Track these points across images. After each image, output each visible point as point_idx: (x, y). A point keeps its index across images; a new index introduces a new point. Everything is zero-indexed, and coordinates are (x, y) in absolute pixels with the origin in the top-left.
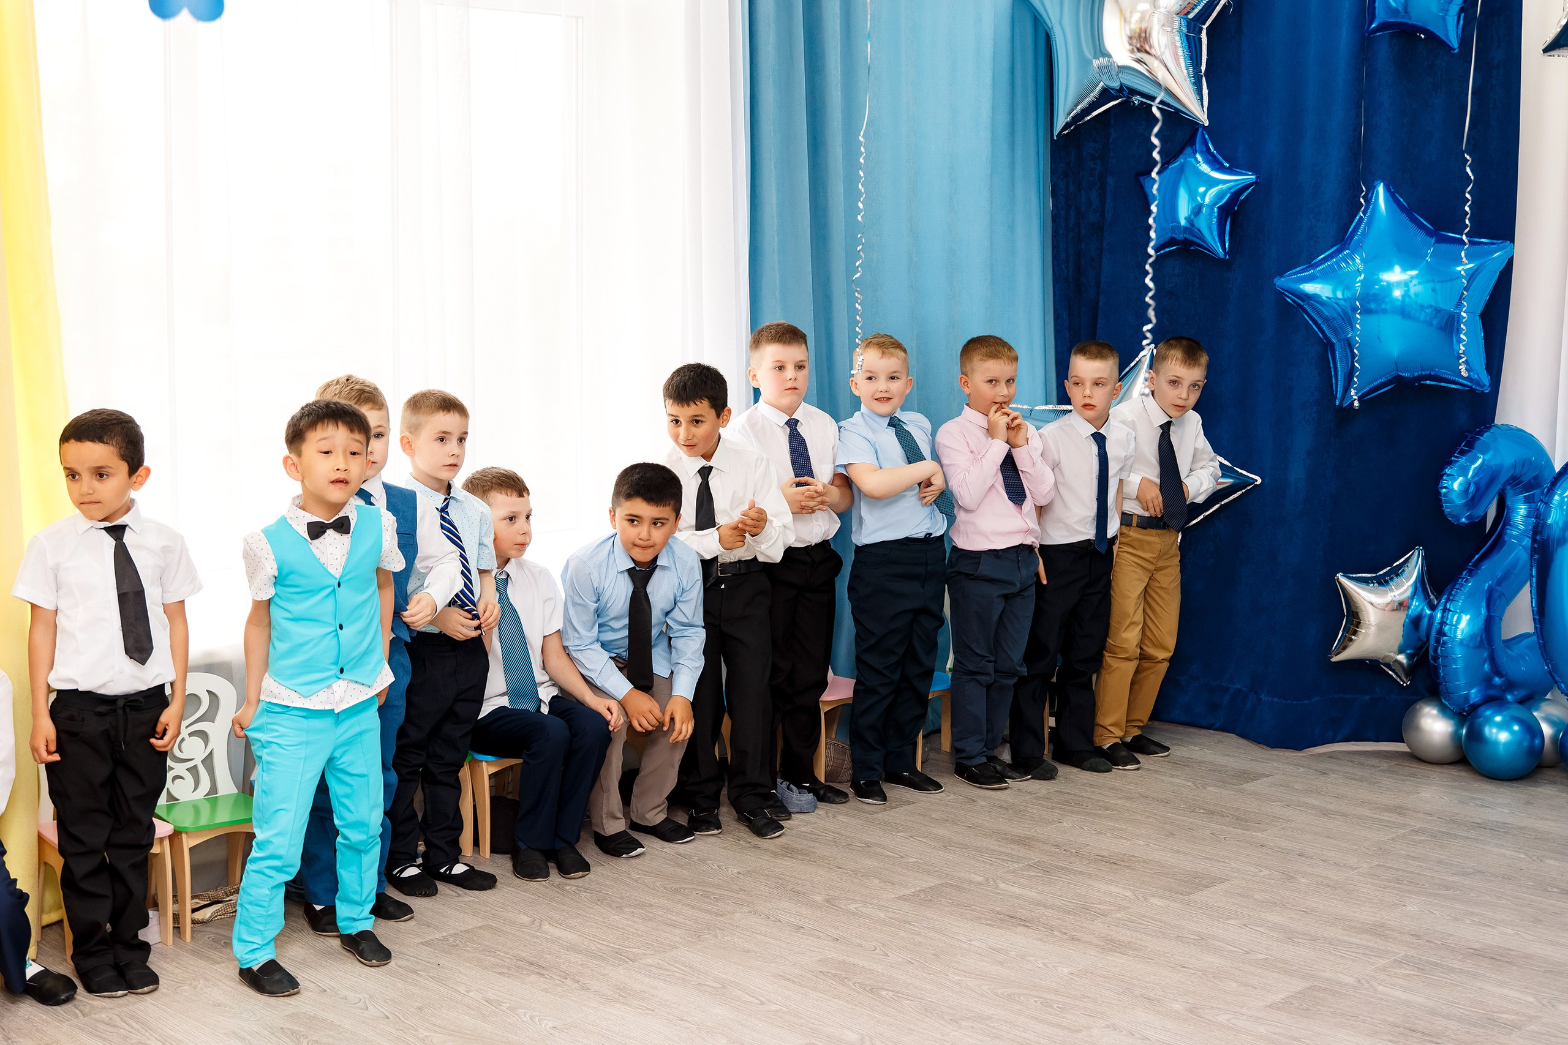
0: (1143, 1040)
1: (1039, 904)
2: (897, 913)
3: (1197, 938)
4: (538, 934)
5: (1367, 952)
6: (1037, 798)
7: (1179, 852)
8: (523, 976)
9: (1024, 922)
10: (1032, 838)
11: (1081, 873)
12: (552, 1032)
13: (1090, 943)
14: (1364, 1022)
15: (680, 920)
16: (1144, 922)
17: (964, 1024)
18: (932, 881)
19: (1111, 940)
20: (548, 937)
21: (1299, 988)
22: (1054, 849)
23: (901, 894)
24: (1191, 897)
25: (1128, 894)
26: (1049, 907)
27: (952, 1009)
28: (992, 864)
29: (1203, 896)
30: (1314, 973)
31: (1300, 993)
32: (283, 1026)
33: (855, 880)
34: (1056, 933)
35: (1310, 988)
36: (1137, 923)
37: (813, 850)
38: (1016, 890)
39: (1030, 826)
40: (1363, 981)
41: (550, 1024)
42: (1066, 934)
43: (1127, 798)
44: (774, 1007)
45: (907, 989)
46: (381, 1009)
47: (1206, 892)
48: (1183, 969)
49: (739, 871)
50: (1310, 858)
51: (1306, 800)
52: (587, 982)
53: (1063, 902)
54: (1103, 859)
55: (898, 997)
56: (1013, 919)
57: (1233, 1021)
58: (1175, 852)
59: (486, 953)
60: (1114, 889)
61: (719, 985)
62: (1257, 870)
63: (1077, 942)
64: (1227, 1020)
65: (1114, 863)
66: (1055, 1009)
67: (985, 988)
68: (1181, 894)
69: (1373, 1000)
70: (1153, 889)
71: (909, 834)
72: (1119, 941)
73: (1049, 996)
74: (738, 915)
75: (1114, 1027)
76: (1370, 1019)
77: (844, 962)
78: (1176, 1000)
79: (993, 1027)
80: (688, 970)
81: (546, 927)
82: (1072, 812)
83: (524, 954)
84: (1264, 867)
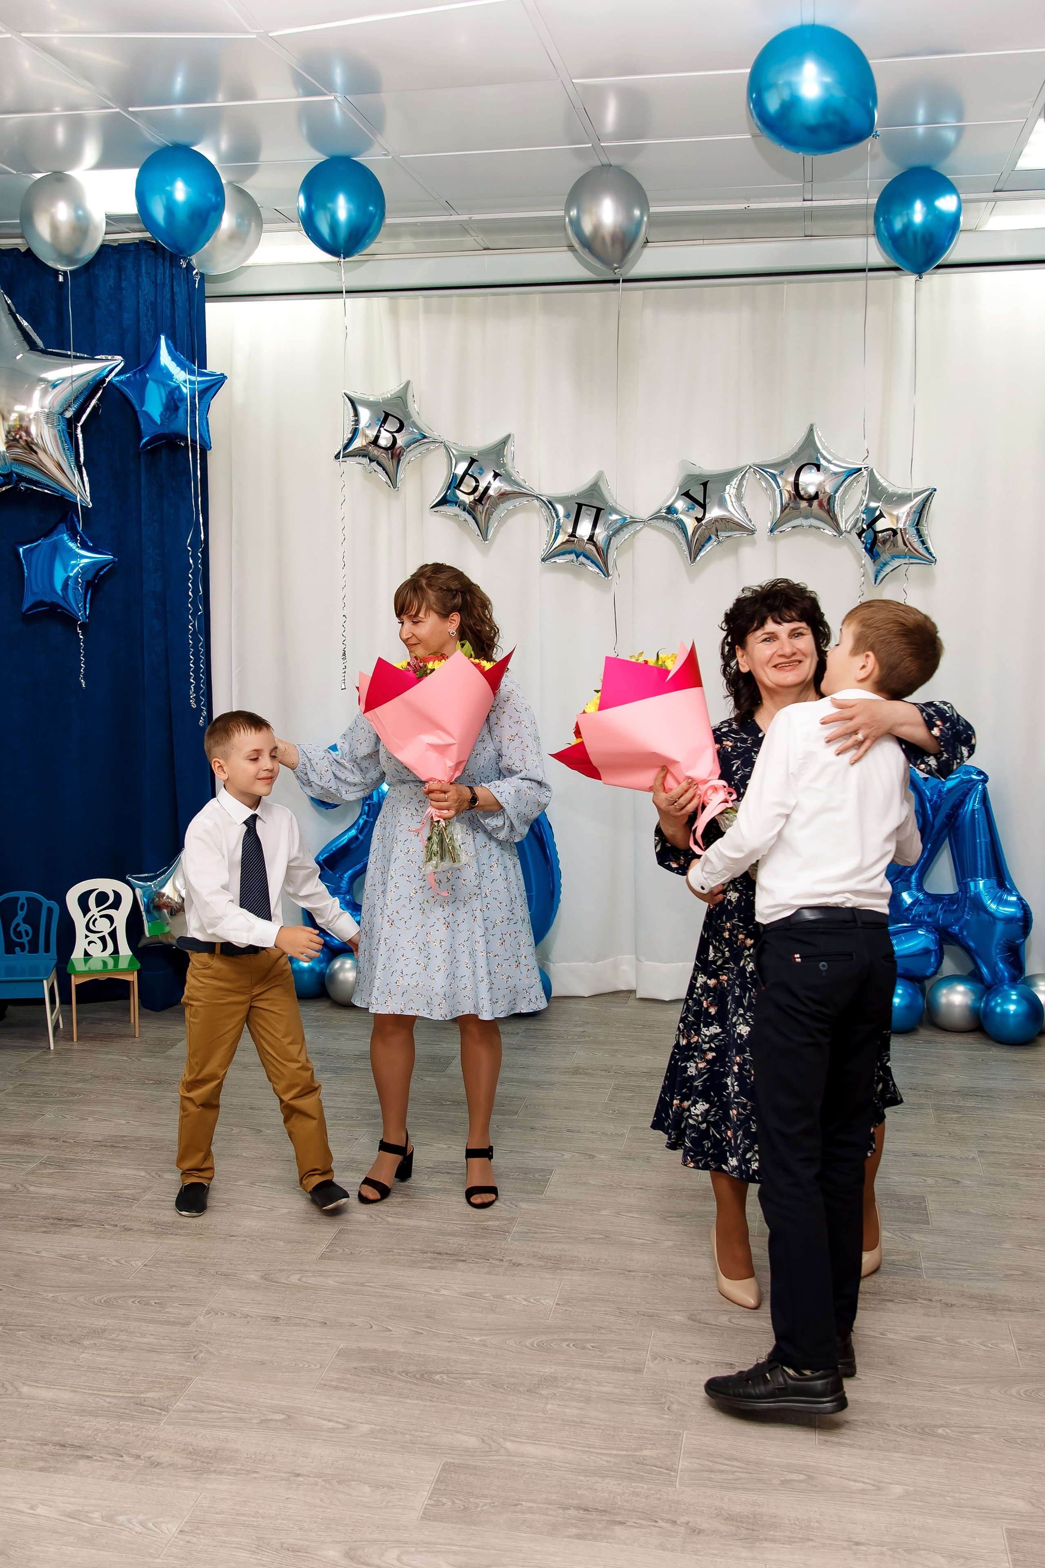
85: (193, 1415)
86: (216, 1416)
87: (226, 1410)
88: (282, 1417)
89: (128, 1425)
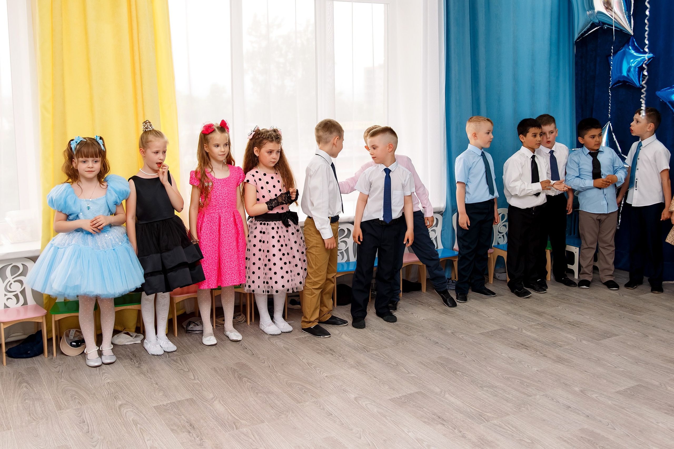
0: (557, 402)
1: (536, 340)
2: (477, 340)
3: (597, 359)
4: (339, 339)
5: (669, 371)
6: (552, 296)
7: (602, 322)
8: (325, 355)
9: (526, 347)
10: (544, 313)
11: (558, 328)
12: (325, 378)
13: (550, 358)
14: (656, 403)
15: (394, 337)
16: (576, 351)
17: (485, 388)
18: (497, 327)
19: (560, 358)
20: (342, 339)
21: (633, 385)
22: (551, 318)
23: (482, 332)
24: (601, 341)
25: (574, 338)
26: (538, 341)
27: (482, 382)
28: (523, 322)
29: (606, 342)
30: (642, 379)
31: (632, 387)
32: (232, 367)
33: (467, 325)
34: (538, 353)
35: (638, 385)
36: (574, 351)
37: (455, 312)
38: (529, 333)
39: (545, 307)
40: (662, 384)
41: (326, 375)
42: (542, 353)
43: (589, 298)
44: (413, 375)
45: (468, 372)
46: (269, 364)
47: (607, 340)
48: (585, 372)
49: (424, 318)
50: (658, 328)
51: (664, 303)
52: (347, 359)
53: (546, 340)
54: (569, 323)
55: (463, 375)
56: (523, 346)
57: (599, 397)
58: (600, 321)
59: (317, 345)
60: (569, 336)
61: (396, 364)
62: (633, 332)
63: (545, 357)
64: (596, 397)
65: (573, 324)
66: (525, 385)
67: (499, 374)
68: (597, 340)
69: (664, 393)
70: (585, 337)
71: (495, 308)
72: (563, 358)
73: (524, 380)
74: (416, 336)
75: (546, 396)
76: (659, 402)
77: (448, 358)
78: (577, 386)
79: (496, 391)
80: (386, 356)
81: (343, 336)
82: (564, 303)
83: (330, 346)
84: (636, 331)
85: (496, 427)
86: (504, 431)
87: (510, 430)
88: (530, 441)
89: (469, 420)
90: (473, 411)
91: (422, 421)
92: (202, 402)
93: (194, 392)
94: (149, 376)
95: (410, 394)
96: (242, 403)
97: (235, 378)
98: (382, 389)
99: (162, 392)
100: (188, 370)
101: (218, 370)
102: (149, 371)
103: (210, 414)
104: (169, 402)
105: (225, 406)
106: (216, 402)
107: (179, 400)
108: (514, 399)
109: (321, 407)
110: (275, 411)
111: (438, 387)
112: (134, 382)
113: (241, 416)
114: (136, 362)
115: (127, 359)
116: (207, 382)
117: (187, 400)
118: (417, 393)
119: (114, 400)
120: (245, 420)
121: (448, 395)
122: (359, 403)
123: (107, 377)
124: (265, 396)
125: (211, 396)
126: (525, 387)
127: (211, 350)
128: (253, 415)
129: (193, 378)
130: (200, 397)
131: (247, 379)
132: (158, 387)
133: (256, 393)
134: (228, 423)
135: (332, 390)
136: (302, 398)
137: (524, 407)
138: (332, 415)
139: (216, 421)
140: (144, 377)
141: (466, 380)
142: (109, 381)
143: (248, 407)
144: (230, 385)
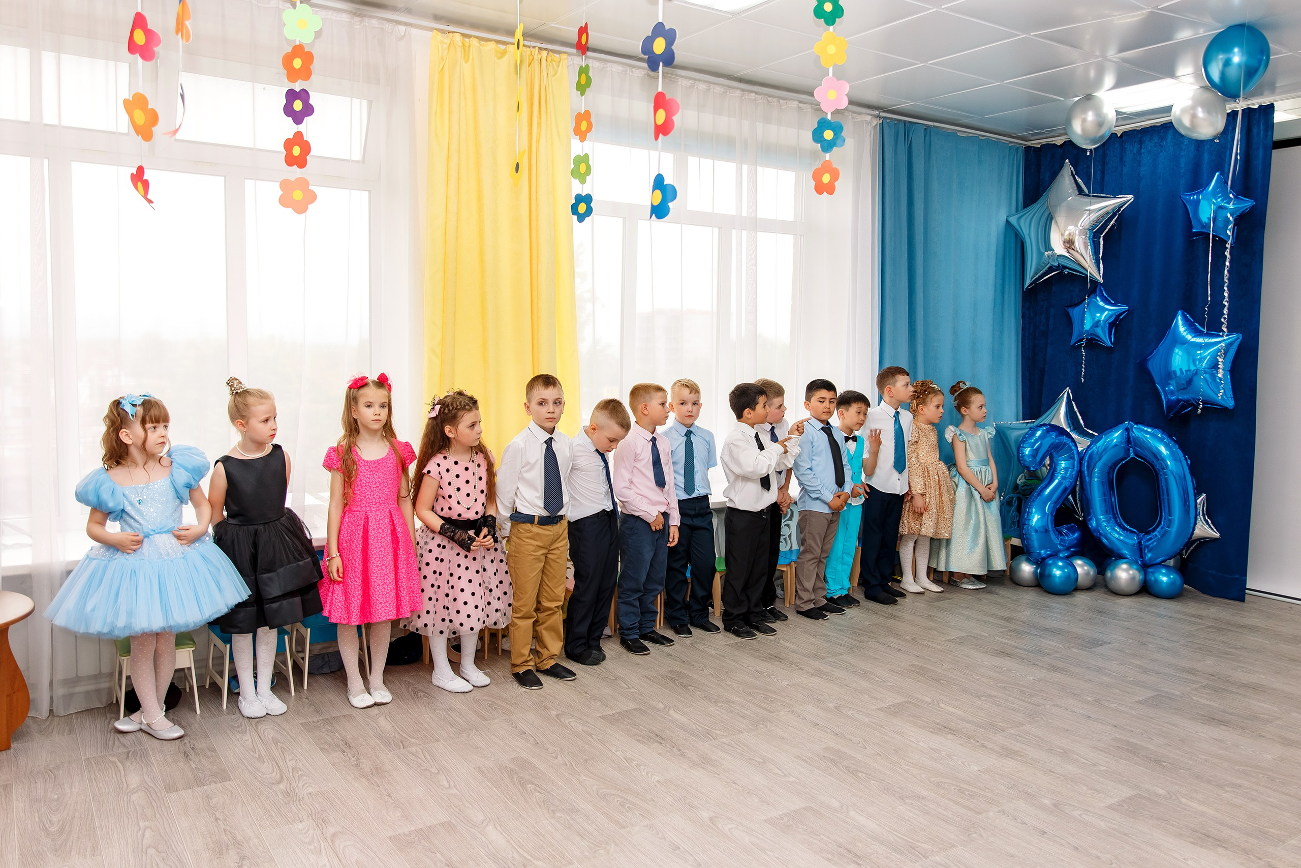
0: (1022, 824)
1: (964, 719)
2: (875, 719)
3: (1061, 751)
4: (666, 716)
8: (650, 744)
9: (953, 732)
12: (657, 784)
13: (992, 750)
15: (749, 714)
17: (907, 800)
18: (900, 699)
19: (1007, 749)
20: (671, 719)
21: (1129, 795)
23: (880, 706)
27: (900, 789)
30: (1139, 784)
31: (1129, 798)
32: (507, 765)
33: (855, 695)
34: (972, 741)
35: (1136, 796)
36: (1023, 738)
37: (832, 673)
38: (951, 709)
40: (1172, 794)
41: (657, 779)
42: (978, 742)
44: (791, 779)
45: (874, 773)
46: (565, 759)
48: (1051, 773)
49: (788, 683)
52: (685, 751)
53: (978, 720)
55: (868, 778)
56: (946, 729)
57: (1083, 816)
59: (634, 726)
61: (762, 761)
63: (984, 749)
64: (1079, 815)
67: (924, 776)
69: (1179, 809)
72: (1011, 750)
73: (963, 785)
74: (782, 713)
75: (1004, 812)
76: (1176, 824)
77: (838, 750)
78: (1045, 796)
79: (924, 805)
80: (745, 748)
81: (671, 712)
83: (655, 730)
90: (898, 840)
91: (822, 857)
92: (467, 827)
93: (452, 810)
94: (376, 782)
95: (795, 811)
96: (533, 830)
97: (514, 784)
98: (749, 803)
99: (400, 809)
100: (437, 771)
101: (486, 771)
102: (374, 772)
103: (482, 850)
104: (413, 828)
105: (506, 835)
106: (490, 828)
107: (429, 824)
108: (956, 819)
109: (660, 835)
110: (587, 843)
111: (834, 797)
112: (352, 793)
113: (534, 853)
114: (351, 757)
115: (336, 751)
116: (471, 792)
117: (442, 824)
118: (805, 809)
119: (322, 825)
120: (539, 860)
121: (853, 812)
122: (718, 828)
123: (306, 783)
124: (568, 818)
125: (480, 817)
126: (967, 798)
127: (469, 735)
128: (553, 851)
129: (446, 785)
130: (462, 819)
131: (533, 786)
132: (391, 801)
133: (552, 810)
134: (514, 865)
135: (672, 806)
136: (625, 819)
137: (976, 833)
138: (679, 848)
139: (495, 862)
140: (367, 784)
141: (875, 787)
142: (310, 790)
143: (543, 836)
144: (508, 796)
